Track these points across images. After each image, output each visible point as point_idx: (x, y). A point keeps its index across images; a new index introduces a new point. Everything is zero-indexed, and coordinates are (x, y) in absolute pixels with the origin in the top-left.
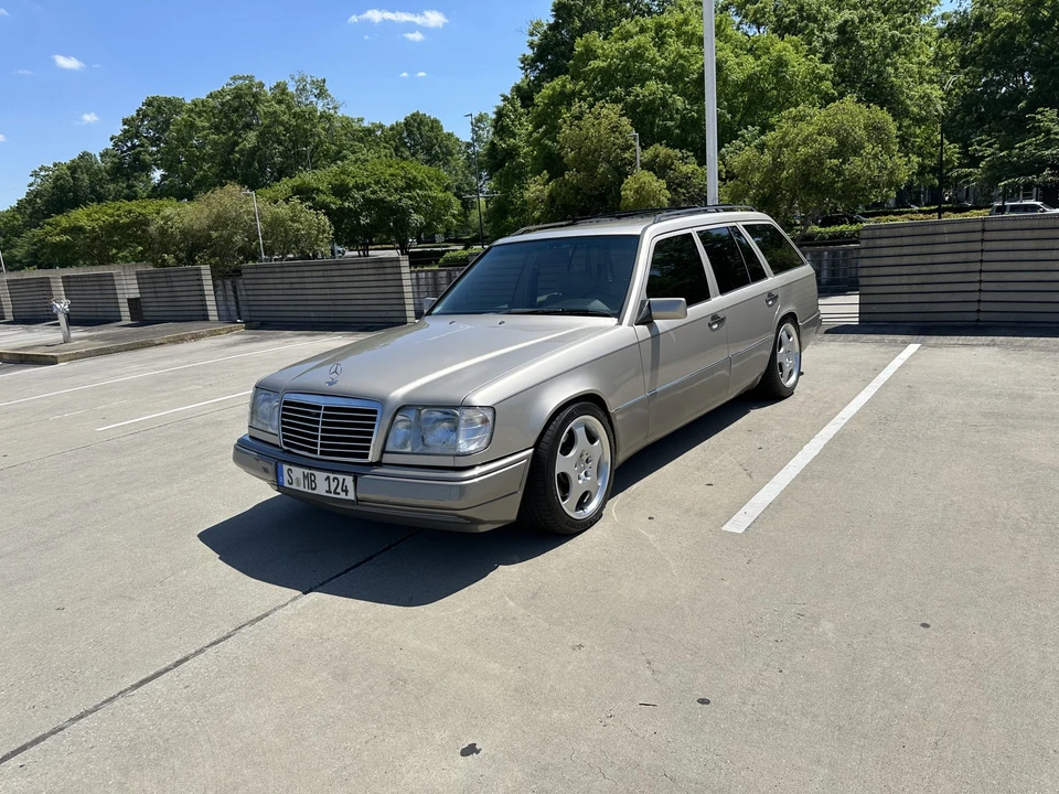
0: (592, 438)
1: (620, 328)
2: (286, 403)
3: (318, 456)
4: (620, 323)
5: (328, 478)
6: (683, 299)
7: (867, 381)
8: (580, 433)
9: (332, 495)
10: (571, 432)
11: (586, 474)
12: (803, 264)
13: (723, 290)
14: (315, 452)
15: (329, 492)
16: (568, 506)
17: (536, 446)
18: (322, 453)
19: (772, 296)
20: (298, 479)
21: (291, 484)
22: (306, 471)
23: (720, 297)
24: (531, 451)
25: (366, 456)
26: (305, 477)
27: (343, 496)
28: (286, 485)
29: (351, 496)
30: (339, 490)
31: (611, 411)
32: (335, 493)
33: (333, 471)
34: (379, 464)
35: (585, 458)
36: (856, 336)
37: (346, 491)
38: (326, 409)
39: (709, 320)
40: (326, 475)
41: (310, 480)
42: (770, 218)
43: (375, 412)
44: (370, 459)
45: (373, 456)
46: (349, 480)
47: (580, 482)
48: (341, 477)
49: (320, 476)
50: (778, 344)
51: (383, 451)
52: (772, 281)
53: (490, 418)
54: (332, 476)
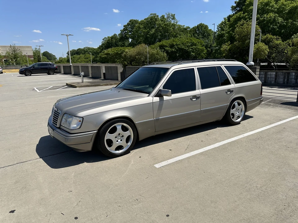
0: (125, 130)
1: (149, 97)
4: (149, 95)
6: (170, 90)
7: (271, 124)
8: (119, 128)
10: (115, 127)
11: (121, 141)
13: (203, 88)
17: (99, 130)
18: (53, 122)
19: (230, 91)
23: (201, 90)
24: (96, 131)
25: (57, 125)
29: (53, 135)
31: (136, 122)
32: (51, 133)
33: (51, 128)
34: (59, 128)
35: (121, 135)
36: (290, 106)
38: (55, 111)
39: (191, 97)
42: (242, 64)
43: (59, 114)
46: (53, 131)
47: (117, 142)
50: (232, 106)
51: (60, 125)
52: (233, 86)
53: (81, 120)
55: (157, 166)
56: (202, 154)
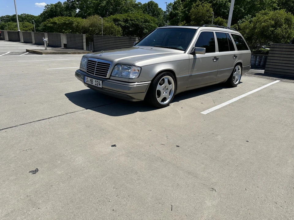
0: (170, 83)
1: (185, 54)
2: (89, 60)
3: (94, 75)
4: (185, 53)
5: (96, 81)
6: (205, 48)
7: (259, 87)
8: (166, 80)
9: (96, 86)
10: (163, 80)
11: (166, 93)
12: (247, 49)
13: (220, 51)
14: (94, 74)
15: (96, 85)
16: (159, 100)
17: (152, 81)
18: (96, 74)
19: (235, 56)
20: (89, 81)
21: (87, 82)
22: (91, 79)
23: (218, 52)
24: (150, 82)
25: (106, 76)
26: (91, 80)
27: (99, 86)
28: (86, 82)
29: (101, 86)
30: (98, 84)
31: (177, 76)
32: (97, 85)
33: (97, 79)
34: (109, 79)
35: (166, 88)
36: (262, 76)
37: (100, 85)
38: (98, 62)
39: (213, 58)
40: (95, 80)
41: (91, 81)
42: (240, 34)
43: (110, 64)
44: (107, 77)
45: (108, 77)
46: (101, 82)
47: (164, 94)
48: (99, 81)
49: (94, 80)
50: (234, 71)
51: (111, 76)
52: (236, 52)
53: (140, 70)
54: (97, 80)
55: (205, 113)
56: (229, 105)
